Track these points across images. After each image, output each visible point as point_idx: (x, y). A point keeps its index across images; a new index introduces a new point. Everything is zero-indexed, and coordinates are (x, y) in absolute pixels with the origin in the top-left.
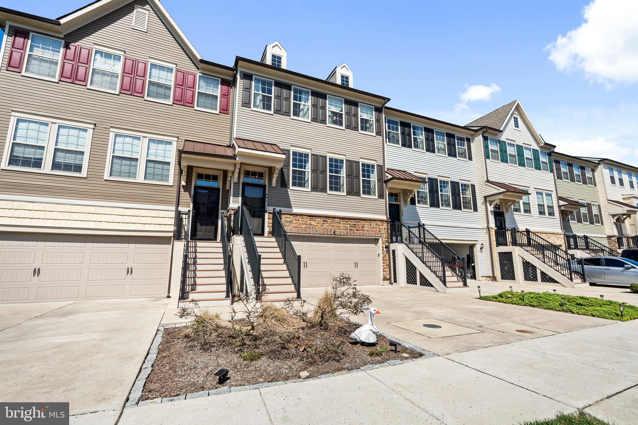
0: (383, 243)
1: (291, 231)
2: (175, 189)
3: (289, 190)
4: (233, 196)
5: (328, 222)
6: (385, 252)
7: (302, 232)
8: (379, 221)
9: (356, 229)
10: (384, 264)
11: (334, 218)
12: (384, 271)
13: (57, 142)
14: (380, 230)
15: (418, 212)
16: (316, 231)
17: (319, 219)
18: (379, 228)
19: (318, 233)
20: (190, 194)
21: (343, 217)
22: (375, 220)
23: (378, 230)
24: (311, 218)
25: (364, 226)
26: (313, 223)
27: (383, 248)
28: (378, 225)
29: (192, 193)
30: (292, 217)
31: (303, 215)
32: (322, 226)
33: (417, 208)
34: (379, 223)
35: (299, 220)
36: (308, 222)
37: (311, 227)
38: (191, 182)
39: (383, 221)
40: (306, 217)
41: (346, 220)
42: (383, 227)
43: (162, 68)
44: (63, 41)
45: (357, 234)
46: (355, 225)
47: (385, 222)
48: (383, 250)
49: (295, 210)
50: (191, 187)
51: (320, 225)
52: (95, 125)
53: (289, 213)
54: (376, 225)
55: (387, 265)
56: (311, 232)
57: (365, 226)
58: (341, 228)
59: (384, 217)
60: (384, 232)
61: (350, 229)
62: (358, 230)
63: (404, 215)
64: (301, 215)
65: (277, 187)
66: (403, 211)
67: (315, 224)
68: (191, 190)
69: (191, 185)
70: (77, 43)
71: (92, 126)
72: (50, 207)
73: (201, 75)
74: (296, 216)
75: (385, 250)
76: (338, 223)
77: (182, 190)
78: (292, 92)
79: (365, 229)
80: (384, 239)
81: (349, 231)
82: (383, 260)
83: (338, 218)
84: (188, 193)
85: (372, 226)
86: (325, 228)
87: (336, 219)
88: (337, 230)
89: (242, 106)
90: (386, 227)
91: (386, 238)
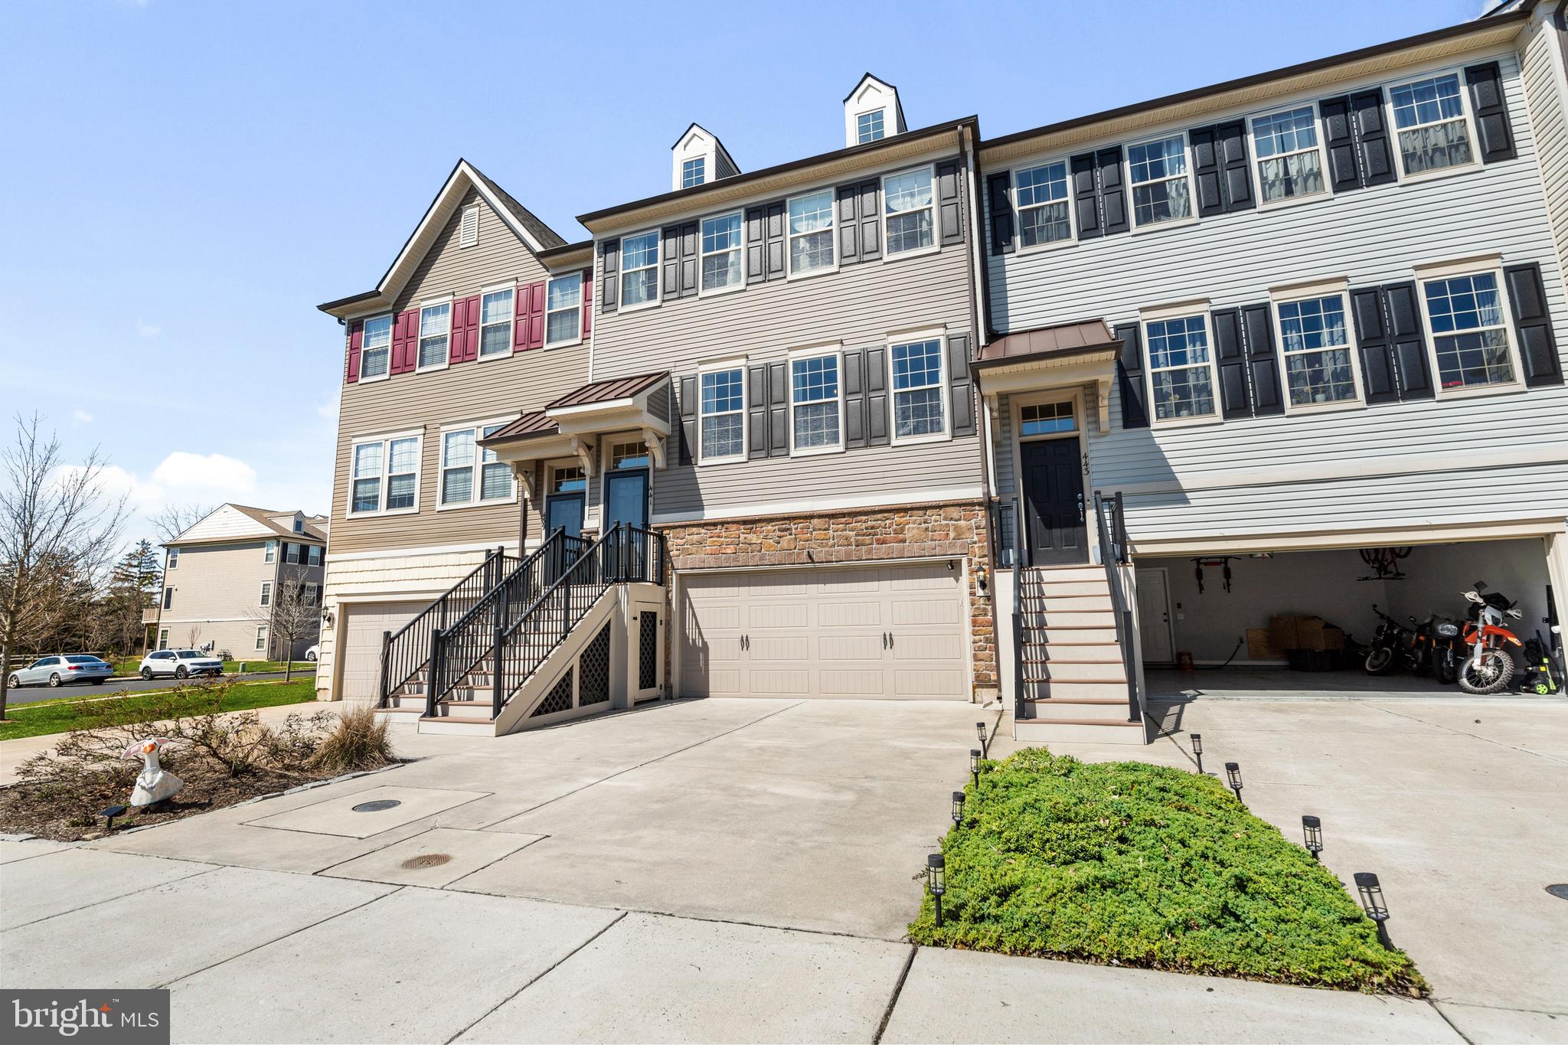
0: (972, 572)
1: (702, 565)
2: (519, 508)
3: (696, 469)
4: (590, 505)
5: (794, 531)
6: (982, 601)
7: (728, 565)
8: (953, 505)
9: (878, 540)
10: (977, 638)
11: (810, 517)
12: (976, 658)
13: (391, 466)
14: (959, 535)
15: (1163, 448)
16: (761, 559)
17: (770, 527)
18: (956, 528)
19: (766, 562)
20: (541, 513)
21: (833, 512)
22: (940, 507)
23: (952, 535)
24: (747, 526)
25: (902, 530)
26: (753, 538)
27: (972, 587)
28: (951, 519)
29: (544, 511)
30: (703, 531)
31: (728, 523)
32: (778, 543)
33: (1154, 434)
34: (955, 512)
35: (719, 537)
36: (742, 536)
37: (750, 551)
38: (542, 490)
39: (973, 504)
40: (734, 527)
41: (843, 520)
42: (973, 521)
43: (498, 296)
44: (392, 315)
45: (880, 554)
46: (872, 528)
47: (977, 508)
48: (973, 594)
49: (710, 514)
50: (542, 499)
51: (771, 541)
52: (425, 428)
53: (696, 522)
54: (945, 519)
55: (987, 640)
56: (750, 562)
57: (907, 527)
58: (831, 542)
59: (976, 493)
60: (976, 538)
61: (856, 541)
62: (884, 542)
63: (1091, 469)
64: (723, 523)
65: (671, 467)
66: (1090, 455)
67: (759, 542)
68: (542, 504)
69: (542, 495)
70: (405, 310)
71: (422, 431)
72: (388, 564)
73: (552, 279)
74: (712, 528)
75: (980, 592)
76: (820, 529)
77: (530, 507)
78: (701, 234)
79: (908, 535)
80: (976, 559)
81: (854, 547)
82: (974, 623)
83: (821, 516)
84: (538, 512)
85: (930, 525)
86: (786, 547)
87: (815, 521)
88: (820, 549)
89: (603, 313)
90: (983, 523)
91: (985, 556)
